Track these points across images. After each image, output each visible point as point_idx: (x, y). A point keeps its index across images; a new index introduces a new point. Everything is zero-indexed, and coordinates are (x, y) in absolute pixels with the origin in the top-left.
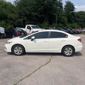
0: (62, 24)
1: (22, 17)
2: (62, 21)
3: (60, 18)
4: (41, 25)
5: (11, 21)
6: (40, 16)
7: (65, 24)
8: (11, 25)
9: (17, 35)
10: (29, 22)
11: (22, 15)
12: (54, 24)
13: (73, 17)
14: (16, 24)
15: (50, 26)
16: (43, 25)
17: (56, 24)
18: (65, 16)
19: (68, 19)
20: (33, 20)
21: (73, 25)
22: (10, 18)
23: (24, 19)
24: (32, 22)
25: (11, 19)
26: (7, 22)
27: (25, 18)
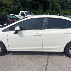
0: (56, 11)
1: (17, 4)
2: (56, 7)
3: (54, 5)
4: (36, 11)
5: (6, 7)
6: (34, 3)
7: (58, 11)
8: (6, 12)
9: (10, 22)
10: (23, 9)
11: (17, 2)
12: (48, 11)
13: (66, 4)
14: (11, 11)
15: (44, 13)
16: (38, 12)
17: (50, 11)
18: (58, 3)
19: (62, 6)
20: (27, 7)
21: (66, 12)
22: (4, 5)
23: (18, 6)
24: (27, 9)
25: (6, 5)
26: (2, 9)
27: (20, 5)
